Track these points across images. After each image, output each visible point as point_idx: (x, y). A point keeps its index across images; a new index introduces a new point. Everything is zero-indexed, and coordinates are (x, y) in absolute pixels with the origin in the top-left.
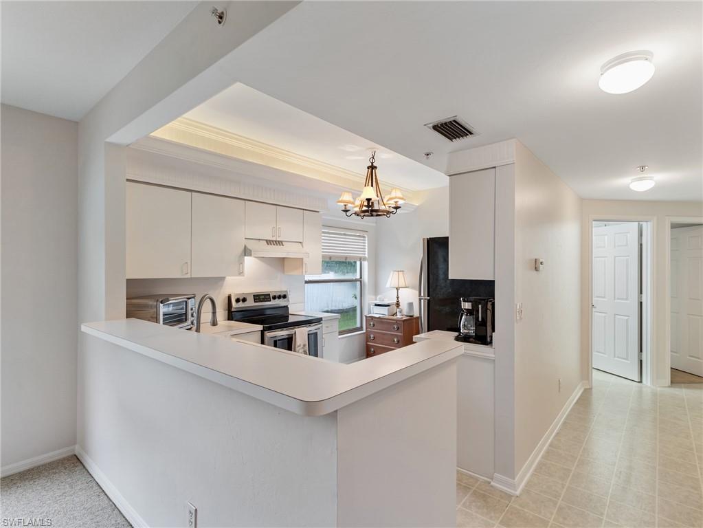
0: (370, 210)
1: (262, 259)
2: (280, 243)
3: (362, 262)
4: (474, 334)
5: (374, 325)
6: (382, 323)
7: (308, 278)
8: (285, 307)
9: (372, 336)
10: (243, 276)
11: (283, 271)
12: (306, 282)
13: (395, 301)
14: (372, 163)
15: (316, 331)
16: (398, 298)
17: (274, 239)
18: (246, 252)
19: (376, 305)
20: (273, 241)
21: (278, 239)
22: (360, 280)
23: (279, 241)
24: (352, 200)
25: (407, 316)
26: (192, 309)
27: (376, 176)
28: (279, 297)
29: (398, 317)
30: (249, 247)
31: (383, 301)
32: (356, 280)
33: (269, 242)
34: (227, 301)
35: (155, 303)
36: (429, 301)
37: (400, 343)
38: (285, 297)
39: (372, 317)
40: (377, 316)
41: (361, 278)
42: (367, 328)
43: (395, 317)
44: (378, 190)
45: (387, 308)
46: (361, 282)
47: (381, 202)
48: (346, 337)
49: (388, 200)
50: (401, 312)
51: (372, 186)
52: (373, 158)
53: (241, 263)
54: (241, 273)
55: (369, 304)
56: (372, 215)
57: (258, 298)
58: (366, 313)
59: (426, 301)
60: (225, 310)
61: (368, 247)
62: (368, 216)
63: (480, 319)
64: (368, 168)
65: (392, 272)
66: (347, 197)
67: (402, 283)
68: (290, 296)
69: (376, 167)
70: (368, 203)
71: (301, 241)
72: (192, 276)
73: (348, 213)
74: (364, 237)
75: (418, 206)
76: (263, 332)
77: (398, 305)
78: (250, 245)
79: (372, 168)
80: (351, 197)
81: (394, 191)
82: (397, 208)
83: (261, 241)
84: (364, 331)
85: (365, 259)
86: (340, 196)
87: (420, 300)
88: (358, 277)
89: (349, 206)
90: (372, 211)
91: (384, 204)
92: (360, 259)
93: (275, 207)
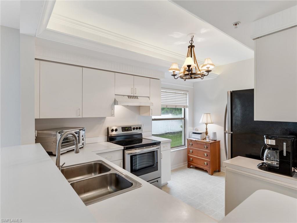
0: (190, 73)
1: (127, 106)
2: (136, 97)
3: (186, 109)
4: (278, 166)
5: (192, 145)
6: (197, 144)
7: (153, 117)
8: (140, 134)
9: (191, 151)
10: (114, 116)
11: (139, 114)
12: (153, 120)
13: (205, 131)
14: (191, 44)
15: (157, 150)
16: (207, 129)
17: (132, 95)
18: (115, 102)
19: (194, 133)
20: (132, 96)
21: (135, 95)
22: (184, 118)
23: (135, 96)
24: (178, 68)
25: (212, 140)
26: (82, 136)
27: (194, 52)
28: (137, 128)
29: (207, 141)
30: (117, 99)
31: (198, 130)
32: (182, 119)
33: (129, 97)
34: (106, 131)
35: (56, 133)
36: (232, 134)
37: (208, 156)
38: (140, 128)
39: (191, 140)
40: (194, 139)
41: (185, 117)
42: (188, 146)
43: (205, 141)
44: (195, 60)
45: (200, 135)
46: (185, 120)
47: (197, 68)
48: (176, 151)
49: (202, 67)
50: (208, 138)
51: (191, 57)
52: (192, 40)
53: (113, 109)
54: (113, 115)
55: (189, 132)
56: (191, 78)
57: (124, 129)
58: (187, 137)
59: (230, 134)
60: (105, 136)
61: (189, 100)
62: (189, 78)
63: (285, 154)
64: (189, 47)
65: (203, 114)
66: (175, 66)
67: (209, 121)
68: (143, 128)
69: (194, 46)
70: (189, 68)
71: (149, 96)
72: (83, 117)
73: (176, 77)
74: (186, 94)
75: (219, 75)
76: (124, 150)
77: (207, 133)
78: (118, 99)
79: (191, 47)
80: (177, 65)
81: (207, 60)
82: (208, 71)
83: (124, 96)
84: (187, 148)
85: (187, 107)
86: (171, 65)
87: (225, 134)
88: (183, 117)
89: (177, 72)
90: (192, 74)
91: (200, 70)
92: (184, 107)
93: (133, 76)
